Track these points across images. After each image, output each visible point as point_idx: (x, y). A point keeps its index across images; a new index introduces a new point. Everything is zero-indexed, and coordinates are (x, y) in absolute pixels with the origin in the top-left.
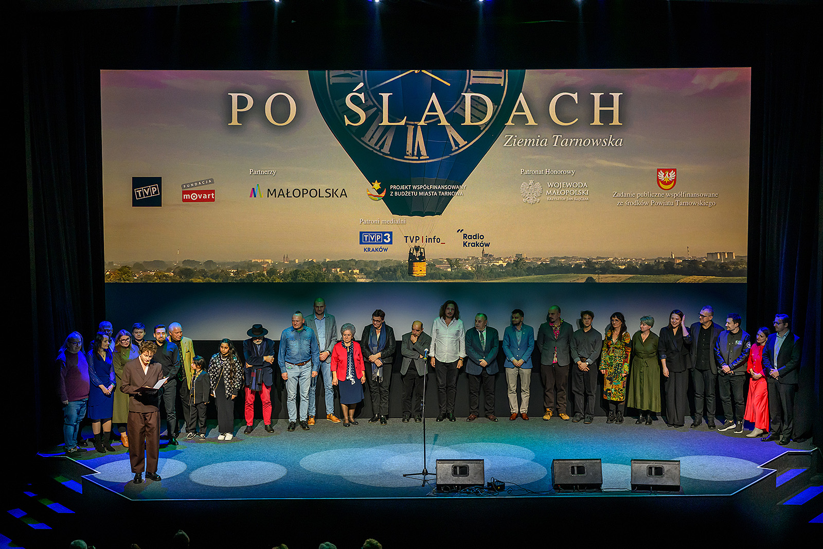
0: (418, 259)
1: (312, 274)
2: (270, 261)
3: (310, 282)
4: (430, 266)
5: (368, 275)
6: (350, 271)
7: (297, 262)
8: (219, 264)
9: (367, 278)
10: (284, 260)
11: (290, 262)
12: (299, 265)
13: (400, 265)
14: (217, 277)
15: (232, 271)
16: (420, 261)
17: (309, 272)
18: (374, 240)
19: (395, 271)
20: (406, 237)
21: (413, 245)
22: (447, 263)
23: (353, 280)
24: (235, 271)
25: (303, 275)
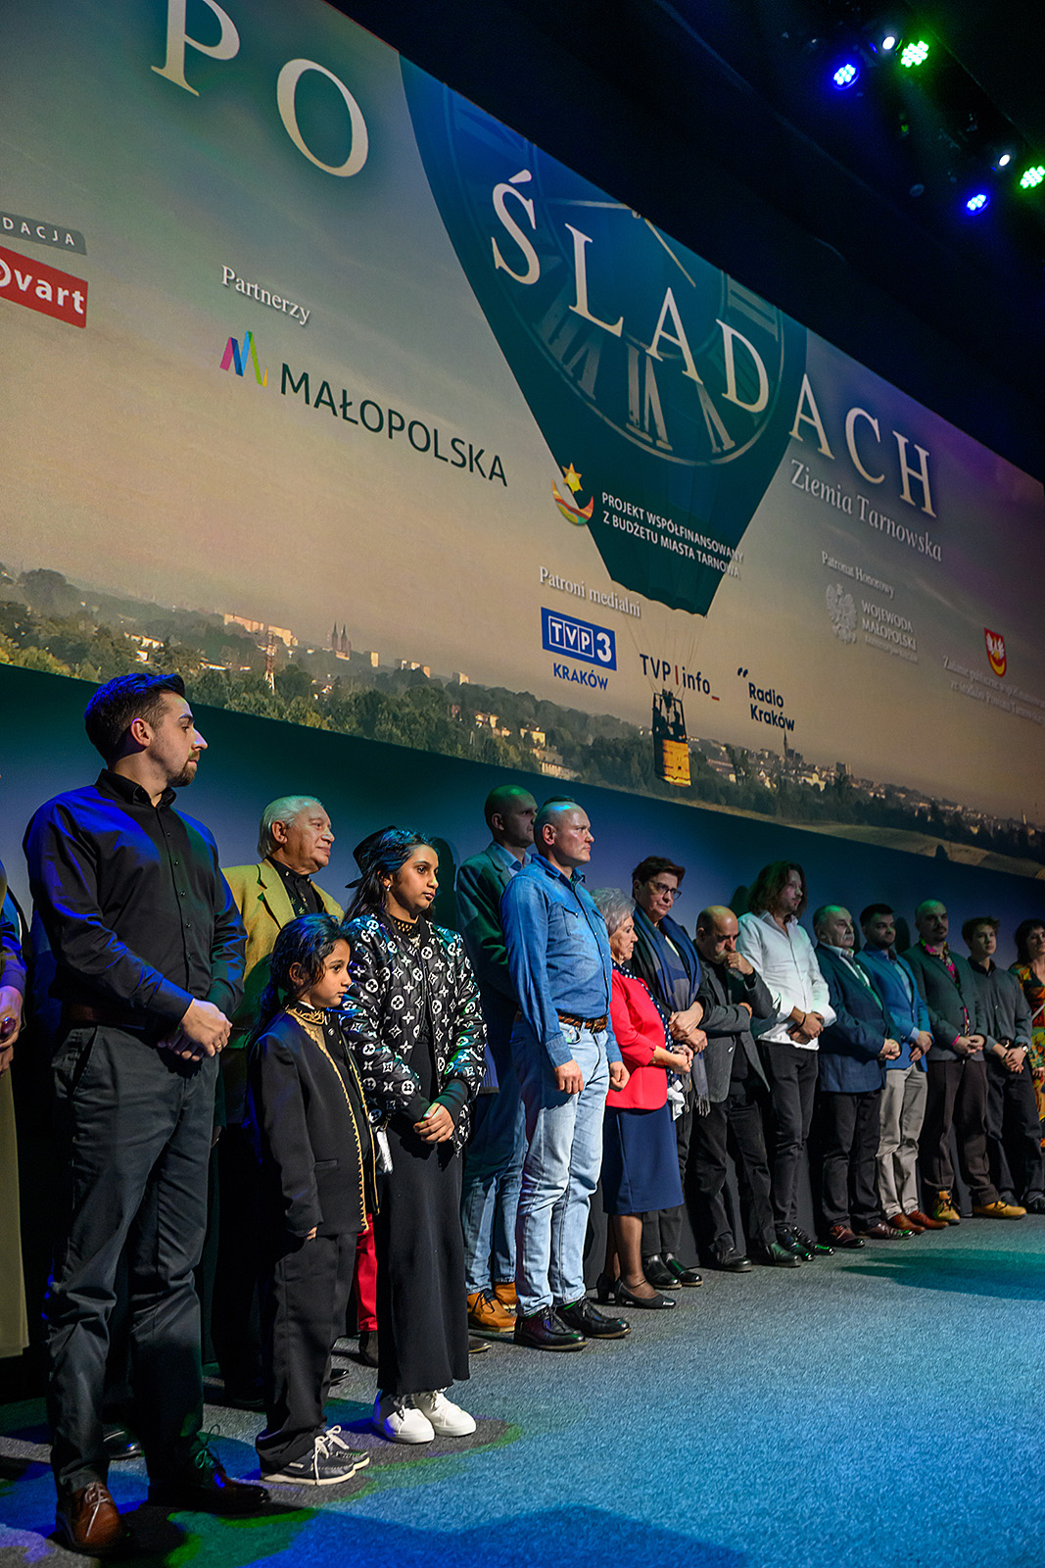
0: (672, 732)
1: (421, 720)
2: (286, 636)
3: (415, 746)
4: (697, 759)
5: (566, 755)
6: (523, 732)
7: (375, 664)
8: (92, 597)
9: (565, 765)
10: (334, 644)
11: (353, 655)
12: (381, 677)
13: (635, 742)
14: (75, 653)
15: (146, 642)
16: (675, 738)
17: (412, 707)
18: (575, 646)
19: (627, 756)
20: (645, 657)
21: (660, 685)
22: (727, 758)
23: (533, 767)
24: (155, 645)
25: (395, 717)
